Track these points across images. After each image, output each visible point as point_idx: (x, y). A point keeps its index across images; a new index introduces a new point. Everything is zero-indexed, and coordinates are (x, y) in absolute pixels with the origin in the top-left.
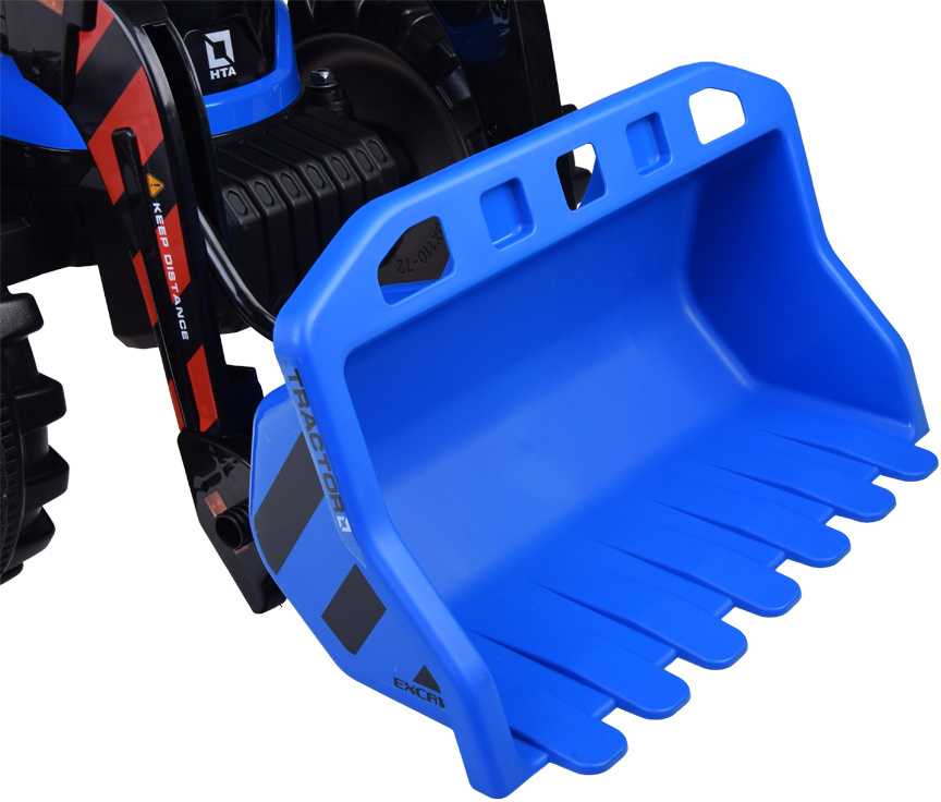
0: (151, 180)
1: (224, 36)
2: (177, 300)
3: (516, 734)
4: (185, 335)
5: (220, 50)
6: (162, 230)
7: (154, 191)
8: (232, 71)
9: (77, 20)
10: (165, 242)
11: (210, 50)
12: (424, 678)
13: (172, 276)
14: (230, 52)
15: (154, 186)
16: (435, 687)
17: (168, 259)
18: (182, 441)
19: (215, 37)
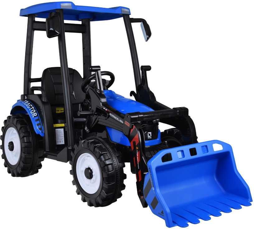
0: (137, 147)
1: (150, 133)
2: (138, 163)
3: (173, 222)
4: (139, 168)
5: (149, 135)
6: (137, 154)
7: (137, 149)
8: (151, 138)
9: (131, 127)
10: (138, 156)
11: (148, 135)
12: (162, 212)
13: (138, 160)
14: (151, 135)
15: (137, 148)
16: (163, 214)
17: (138, 158)
18: (137, 183)
19: (149, 133)
